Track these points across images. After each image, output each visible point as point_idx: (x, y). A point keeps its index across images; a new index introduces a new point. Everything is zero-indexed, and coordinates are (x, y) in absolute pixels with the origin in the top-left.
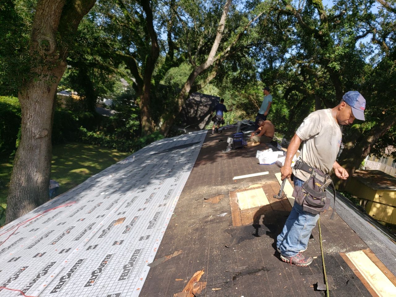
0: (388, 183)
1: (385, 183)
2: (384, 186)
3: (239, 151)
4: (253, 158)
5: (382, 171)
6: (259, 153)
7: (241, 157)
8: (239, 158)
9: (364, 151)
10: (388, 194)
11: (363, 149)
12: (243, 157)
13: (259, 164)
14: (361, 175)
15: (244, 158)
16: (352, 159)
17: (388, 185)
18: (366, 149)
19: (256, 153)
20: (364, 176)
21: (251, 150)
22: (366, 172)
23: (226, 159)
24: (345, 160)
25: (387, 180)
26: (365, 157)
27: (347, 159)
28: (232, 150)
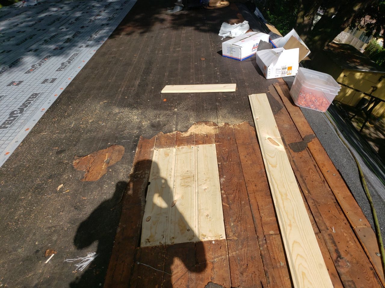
0: (357, 62)
1: (354, 62)
2: (352, 65)
3: (193, 15)
4: (213, 34)
5: (353, 46)
6: (225, 27)
7: (193, 28)
8: (190, 29)
9: (345, 22)
10: (354, 75)
11: (345, 19)
12: (197, 29)
13: (220, 53)
14: (332, 49)
15: (197, 32)
16: (329, 30)
17: (357, 64)
18: (348, 20)
19: (220, 26)
20: (334, 50)
21: (214, 15)
22: (337, 46)
23: (168, 28)
24: (320, 30)
25: (357, 58)
26: (343, 29)
27: (323, 29)
28: (182, 10)
